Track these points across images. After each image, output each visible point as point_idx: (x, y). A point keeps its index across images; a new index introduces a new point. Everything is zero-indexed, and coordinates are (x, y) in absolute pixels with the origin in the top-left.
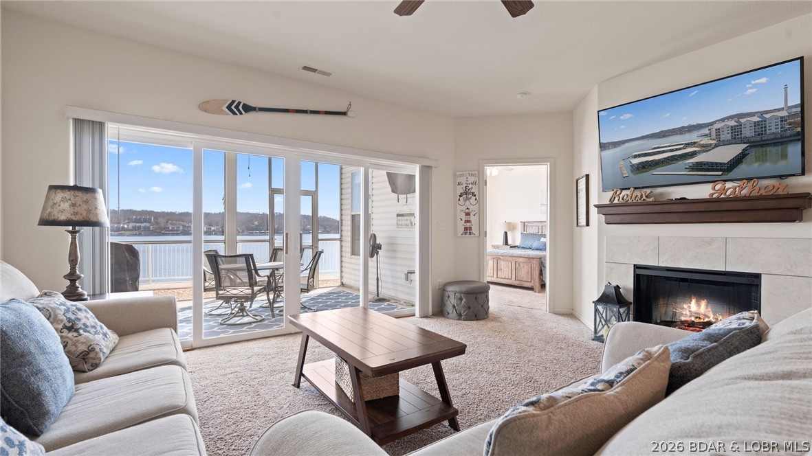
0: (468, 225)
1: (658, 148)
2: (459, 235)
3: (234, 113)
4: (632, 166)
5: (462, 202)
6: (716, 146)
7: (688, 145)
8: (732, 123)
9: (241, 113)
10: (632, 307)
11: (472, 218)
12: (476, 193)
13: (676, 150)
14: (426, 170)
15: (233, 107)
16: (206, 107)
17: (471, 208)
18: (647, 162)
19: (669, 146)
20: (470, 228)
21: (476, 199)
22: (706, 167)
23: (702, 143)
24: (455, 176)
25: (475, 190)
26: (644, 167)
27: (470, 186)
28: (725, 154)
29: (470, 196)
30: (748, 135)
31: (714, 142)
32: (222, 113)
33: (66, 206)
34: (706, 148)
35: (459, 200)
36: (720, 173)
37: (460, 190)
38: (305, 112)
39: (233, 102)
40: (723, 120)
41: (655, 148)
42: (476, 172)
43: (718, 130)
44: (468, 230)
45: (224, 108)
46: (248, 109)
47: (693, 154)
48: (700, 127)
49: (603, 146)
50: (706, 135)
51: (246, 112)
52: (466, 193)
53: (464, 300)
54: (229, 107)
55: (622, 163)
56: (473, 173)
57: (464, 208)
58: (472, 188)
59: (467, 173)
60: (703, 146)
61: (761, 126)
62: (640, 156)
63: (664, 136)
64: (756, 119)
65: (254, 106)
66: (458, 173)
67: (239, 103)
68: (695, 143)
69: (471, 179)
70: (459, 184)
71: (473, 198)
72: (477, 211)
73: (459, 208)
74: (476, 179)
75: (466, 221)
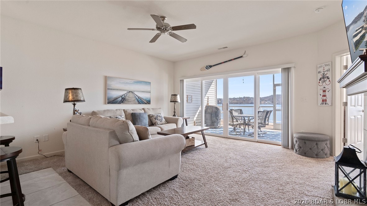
0: (324, 98)
2: (319, 105)
5: (321, 84)
11: (327, 93)
12: (330, 77)
16: (201, 70)
17: (326, 87)
20: (326, 100)
21: (329, 81)
24: (317, 68)
25: (329, 75)
27: (326, 73)
29: (326, 79)
35: (319, 82)
37: (320, 76)
38: (227, 61)
42: (330, 63)
44: (324, 101)
45: (205, 68)
51: (210, 68)
52: (324, 78)
56: (327, 63)
57: (322, 87)
58: (327, 74)
59: (324, 64)
62: (354, 36)
65: (212, 65)
66: (318, 66)
67: (208, 66)
69: (326, 68)
70: (319, 72)
71: (328, 80)
72: (330, 88)
73: (319, 87)
74: (329, 67)
75: (324, 96)
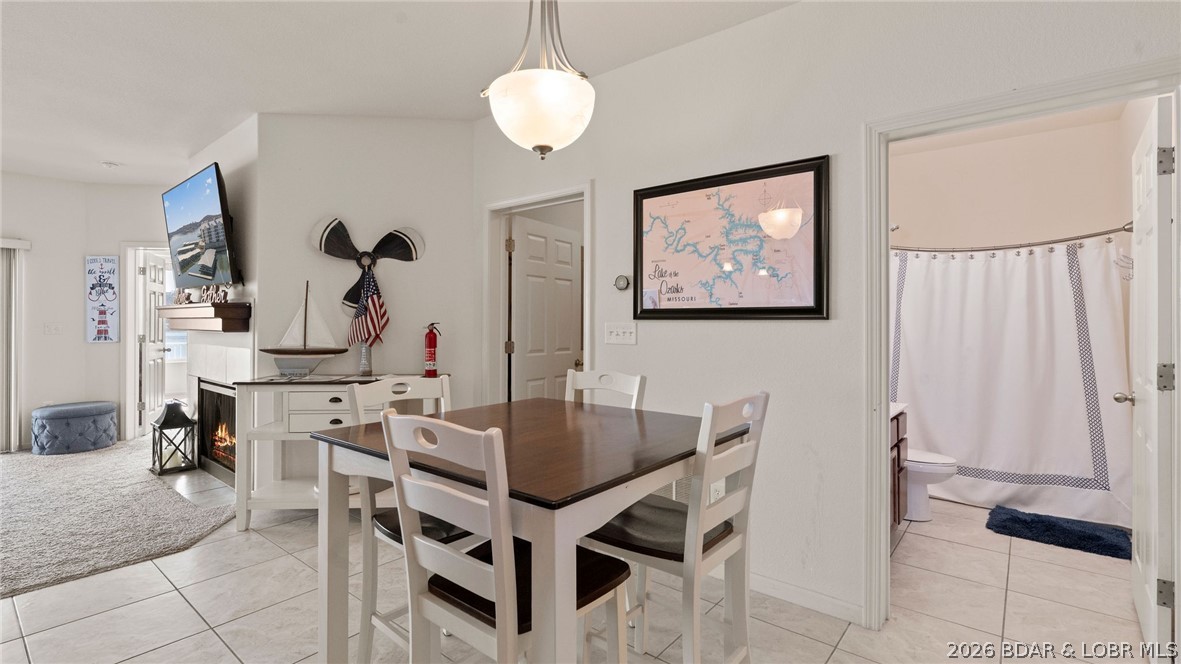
0: (103, 327)
2: (90, 340)
4: (180, 264)
5: (94, 296)
6: (206, 249)
7: (196, 245)
10: (196, 427)
11: (108, 317)
12: (115, 285)
13: (193, 249)
17: (108, 305)
18: (184, 261)
19: (189, 245)
20: (106, 332)
21: (114, 293)
22: (206, 270)
23: (200, 244)
24: (84, 261)
25: (113, 280)
26: (184, 266)
27: (106, 276)
29: (105, 289)
30: (214, 239)
31: (204, 244)
34: (203, 250)
35: (90, 293)
36: (211, 278)
37: (92, 280)
40: (203, 220)
41: (185, 245)
42: (116, 258)
44: (102, 334)
47: (199, 256)
48: (197, 226)
50: (200, 236)
52: (101, 285)
56: (111, 258)
57: (97, 304)
58: (109, 278)
59: (101, 258)
60: (201, 248)
61: (217, 231)
62: (181, 252)
64: (214, 223)
66: (88, 258)
68: (198, 243)
69: (108, 267)
70: (90, 272)
71: (111, 291)
72: (116, 308)
73: (90, 304)
74: (115, 266)
75: (101, 322)
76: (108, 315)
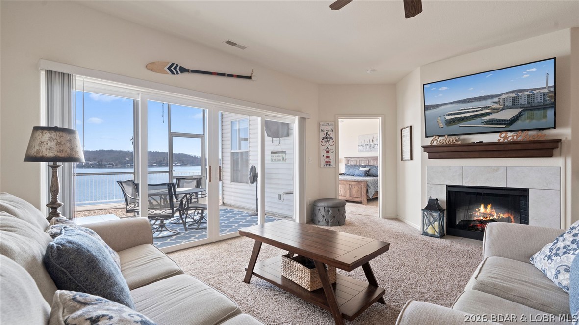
0: (328, 159)
1: (464, 109)
2: (322, 166)
3: (173, 73)
4: (446, 121)
5: (323, 144)
6: (502, 109)
7: (484, 108)
8: (513, 95)
9: (178, 73)
10: (445, 212)
11: (330, 154)
12: (334, 137)
13: (476, 111)
14: (302, 121)
15: (172, 68)
16: (152, 67)
17: (330, 147)
18: (456, 118)
19: (472, 109)
20: (330, 162)
22: (496, 122)
23: (493, 107)
24: (319, 125)
25: (333, 135)
26: (454, 122)
27: (329, 133)
28: (508, 115)
29: (329, 139)
30: (523, 103)
31: (501, 106)
32: (163, 72)
33: (53, 144)
34: (496, 110)
35: (322, 142)
36: (504, 126)
37: (322, 135)
38: (223, 75)
39: (173, 64)
40: (507, 93)
41: (462, 110)
42: (333, 123)
43: (504, 99)
44: (328, 163)
45: (166, 69)
46: (183, 70)
47: (487, 114)
48: (492, 97)
49: (426, 108)
50: (496, 102)
51: (181, 73)
52: (327, 138)
53: (331, 212)
54: (169, 68)
55: (439, 118)
56: (331, 123)
57: (325, 147)
58: (330, 134)
59: (327, 123)
60: (494, 109)
61: (531, 97)
62: (451, 114)
63: (468, 102)
64: (528, 93)
65: (187, 69)
66: (321, 123)
67: (177, 65)
68: (489, 107)
69: (330, 128)
70: (322, 131)
71: (332, 141)
72: (334, 150)
73: (322, 148)
74: (333, 127)
75: (328, 157)
76: (330, 153)
